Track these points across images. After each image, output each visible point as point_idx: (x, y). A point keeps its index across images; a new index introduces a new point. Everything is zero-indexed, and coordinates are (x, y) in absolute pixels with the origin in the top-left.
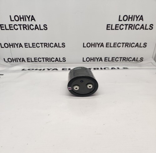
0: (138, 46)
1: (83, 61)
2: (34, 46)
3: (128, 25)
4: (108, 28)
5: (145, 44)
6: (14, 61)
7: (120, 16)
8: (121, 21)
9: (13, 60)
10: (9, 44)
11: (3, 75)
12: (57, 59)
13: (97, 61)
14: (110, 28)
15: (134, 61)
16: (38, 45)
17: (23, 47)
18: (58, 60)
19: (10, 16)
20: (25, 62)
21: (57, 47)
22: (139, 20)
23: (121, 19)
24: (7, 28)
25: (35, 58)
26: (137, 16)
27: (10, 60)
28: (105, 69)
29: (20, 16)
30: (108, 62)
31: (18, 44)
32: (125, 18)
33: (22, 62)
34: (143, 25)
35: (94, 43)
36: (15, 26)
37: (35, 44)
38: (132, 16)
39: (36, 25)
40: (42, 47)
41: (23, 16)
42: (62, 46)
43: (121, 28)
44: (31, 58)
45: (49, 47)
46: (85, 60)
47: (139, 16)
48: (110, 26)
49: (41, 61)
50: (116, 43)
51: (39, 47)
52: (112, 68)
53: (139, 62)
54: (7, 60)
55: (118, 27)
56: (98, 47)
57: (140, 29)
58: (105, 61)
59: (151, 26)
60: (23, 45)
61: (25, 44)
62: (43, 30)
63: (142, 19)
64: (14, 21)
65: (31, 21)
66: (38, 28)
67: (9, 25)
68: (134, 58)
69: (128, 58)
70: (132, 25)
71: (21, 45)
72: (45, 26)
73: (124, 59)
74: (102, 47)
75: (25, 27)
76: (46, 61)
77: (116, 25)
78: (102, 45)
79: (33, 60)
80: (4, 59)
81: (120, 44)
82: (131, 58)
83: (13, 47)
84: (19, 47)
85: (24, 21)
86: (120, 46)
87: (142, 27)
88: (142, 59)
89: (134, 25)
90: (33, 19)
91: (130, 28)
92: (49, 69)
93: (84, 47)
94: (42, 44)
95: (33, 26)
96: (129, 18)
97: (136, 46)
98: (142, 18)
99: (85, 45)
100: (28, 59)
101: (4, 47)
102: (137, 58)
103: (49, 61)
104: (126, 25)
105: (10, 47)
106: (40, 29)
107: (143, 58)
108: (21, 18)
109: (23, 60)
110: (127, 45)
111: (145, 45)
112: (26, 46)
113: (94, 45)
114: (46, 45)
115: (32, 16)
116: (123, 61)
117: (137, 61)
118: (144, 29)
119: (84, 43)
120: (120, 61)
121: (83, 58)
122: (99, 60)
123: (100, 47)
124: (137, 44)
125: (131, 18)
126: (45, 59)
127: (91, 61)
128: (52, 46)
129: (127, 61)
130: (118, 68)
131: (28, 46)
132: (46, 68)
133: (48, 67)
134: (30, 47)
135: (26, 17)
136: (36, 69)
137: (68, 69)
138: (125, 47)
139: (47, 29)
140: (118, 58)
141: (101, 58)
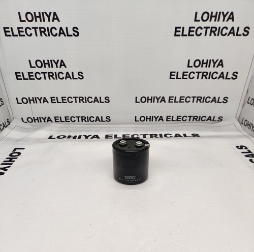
0: (215, 101)
1: (136, 121)
2: (64, 101)
3: (201, 72)
4: (172, 77)
6: (36, 121)
7: (189, 60)
8: (191, 67)
9: (34, 120)
10: (29, 98)
11: (24, 149)
12: (97, 119)
13: (156, 121)
14: (175, 77)
15: (209, 121)
16: (70, 100)
17: (48, 103)
18: (99, 120)
19: (30, 61)
20: (52, 122)
21: (98, 102)
22: (217, 67)
23: (191, 64)
24: (25, 78)
25: (65, 117)
26: (215, 61)
27: (30, 120)
28: (166, 135)
29: (44, 61)
30: (171, 122)
31: (41, 98)
32: (197, 63)
33: (47, 122)
34: (222, 73)
35: (152, 97)
36: (38, 75)
37: (66, 99)
38: (207, 60)
39: (67, 73)
40: (76, 102)
41: (48, 61)
42: (105, 101)
43: (191, 77)
44: (60, 117)
45: (86, 102)
46: (138, 119)
48: (176, 74)
49: (75, 121)
50: (184, 97)
51: (72, 102)
52: (176, 136)
53: (217, 122)
54: (25, 120)
55: (186, 75)
56: (158, 102)
57: (218, 79)
58: (167, 120)
59: (235, 74)
60: (49, 100)
61: (51, 98)
62: (77, 79)
63: (222, 65)
64: (35, 67)
65: (60, 67)
66: (70, 77)
67: (29, 73)
68: (210, 117)
69: (200, 117)
70: (207, 73)
72: (80, 74)
73: (195, 118)
74: (163, 102)
75: (52, 76)
76: (82, 121)
77: (184, 72)
78: (163, 99)
79: (63, 119)
80: (22, 118)
81: (190, 98)
82: (205, 117)
83: (34, 103)
84: (43, 103)
85: (49, 67)
86: (189, 101)
87: (222, 76)
88: (220, 119)
89: (210, 72)
90: (63, 64)
91: (204, 77)
92: (87, 137)
93: (136, 102)
94: (76, 98)
95: (63, 73)
96: (203, 63)
97: (212, 101)
98: (221, 63)
100: (56, 118)
101: (21, 103)
102: (214, 117)
103: (86, 121)
104: (199, 73)
105: (30, 103)
106: (74, 78)
107: (222, 117)
108: (45, 64)
109: (49, 119)
110: (199, 99)
111: (226, 100)
112: (53, 101)
113: (152, 100)
114: (82, 100)
115: (62, 61)
116: (193, 120)
117: (213, 121)
118: (223, 79)
119: (136, 97)
120: (190, 120)
121: (136, 117)
122: (158, 119)
123: (161, 102)
125: (205, 63)
126: (80, 119)
127: (147, 121)
128: (90, 101)
129: (199, 120)
130: (185, 135)
131: (56, 101)
132: (82, 134)
133: (86, 131)
134: (58, 102)
135: (53, 62)
136: (69, 137)
137: (113, 136)
138: (197, 102)
139: (83, 78)
140: (186, 117)
141: (161, 117)
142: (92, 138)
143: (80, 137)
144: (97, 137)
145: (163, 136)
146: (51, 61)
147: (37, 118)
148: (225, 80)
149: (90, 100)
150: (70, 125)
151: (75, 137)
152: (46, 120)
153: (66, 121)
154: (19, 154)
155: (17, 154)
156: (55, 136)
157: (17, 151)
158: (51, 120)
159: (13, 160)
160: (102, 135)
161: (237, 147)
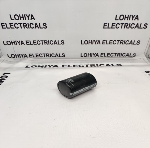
0: (132, 43)
1: (81, 56)
2: (35, 43)
3: (124, 24)
4: (105, 27)
5: (139, 42)
6: (17, 57)
7: (116, 15)
8: (118, 20)
10: (12, 41)
11: (10, 74)
12: (57, 55)
13: (94, 56)
14: (107, 27)
15: (127, 56)
16: (39, 42)
17: (24, 44)
19: (10, 15)
20: (27, 57)
21: (57, 44)
22: (135, 20)
23: (118, 18)
24: (8, 27)
25: (36, 54)
26: (133, 16)
27: (13, 56)
29: (20, 15)
30: (104, 57)
31: (20, 41)
32: (122, 17)
33: (25, 57)
34: (138, 24)
35: (92, 41)
36: (16, 25)
37: (36, 42)
38: (128, 15)
39: (36, 24)
40: (43, 44)
41: (23, 15)
42: (62, 43)
43: (117, 27)
44: (33, 54)
45: (49, 44)
46: (83, 55)
47: (135, 15)
48: (107, 25)
49: (42, 57)
50: (112, 41)
51: (40, 44)
52: (107, 65)
53: (132, 57)
54: (10, 56)
55: (114, 26)
56: (95, 44)
57: (135, 28)
58: (101, 56)
59: (146, 25)
60: (25, 43)
61: (26, 41)
62: (42, 28)
63: (138, 19)
64: (14, 20)
65: (31, 20)
66: (38, 27)
67: (10, 24)
68: (128, 54)
69: (122, 54)
70: (128, 24)
71: (22, 43)
72: (45, 25)
73: (119, 55)
74: (99, 44)
75: (26, 26)
76: (47, 57)
77: (113, 24)
78: (99, 42)
79: (35, 56)
80: (8, 55)
81: (116, 41)
82: (125, 54)
83: (15, 44)
84: (21, 44)
85: (24, 20)
86: (115, 43)
87: (137, 26)
88: (134, 55)
89: (130, 24)
90: (33, 18)
91: (126, 27)
92: (50, 66)
93: (82, 44)
94: (42, 41)
95: (33, 24)
96: (125, 17)
97: (130, 43)
99: (83, 42)
100: (30, 55)
101: (6, 45)
102: (131, 54)
103: (49, 57)
104: (122, 24)
105: (12, 44)
106: (40, 28)
107: (136, 54)
108: (21, 17)
109: (26, 56)
110: (122, 42)
112: (28, 43)
113: (91, 42)
114: (46, 43)
115: (32, 15)
116: (117, 56)
117: (130, 56)
118: (138, 28)
119: (82, 41)
120: (115, 56)
121: (81, 54)
122: (95, 55)
123: (97, 44)
124: (132, 41)
125: (127, 17)
126: (45, 55)
127: (88, 56)
129: (121, 56)
130: (112, 65)
131: (29, 43)
132: (47, 64)
133: (49, 63)
134: (31, 44)
135: (26, 16)
136: (39, 66)
137: (67, 66)
138: (120, 44)
139: (46, 28)
140: (113, 54)
141: (97, 54)
142: (54, 67)
143: (46, 66)
144: (57, 66)
145: (99, 65)
146: (25, 15)
147: (18, 54)
148: (139, 29)
149: (52, 42)
150: (39, 59)
151: (42, 67)
152: (24, 56)
153: (37, 57)
154: (7, 77)
155: (6, 77)
156: (30, 66)
157: (5, 75)
158: (27, 56)
159: (3, 80)
160: (60, 65)
161: (146, 72)
